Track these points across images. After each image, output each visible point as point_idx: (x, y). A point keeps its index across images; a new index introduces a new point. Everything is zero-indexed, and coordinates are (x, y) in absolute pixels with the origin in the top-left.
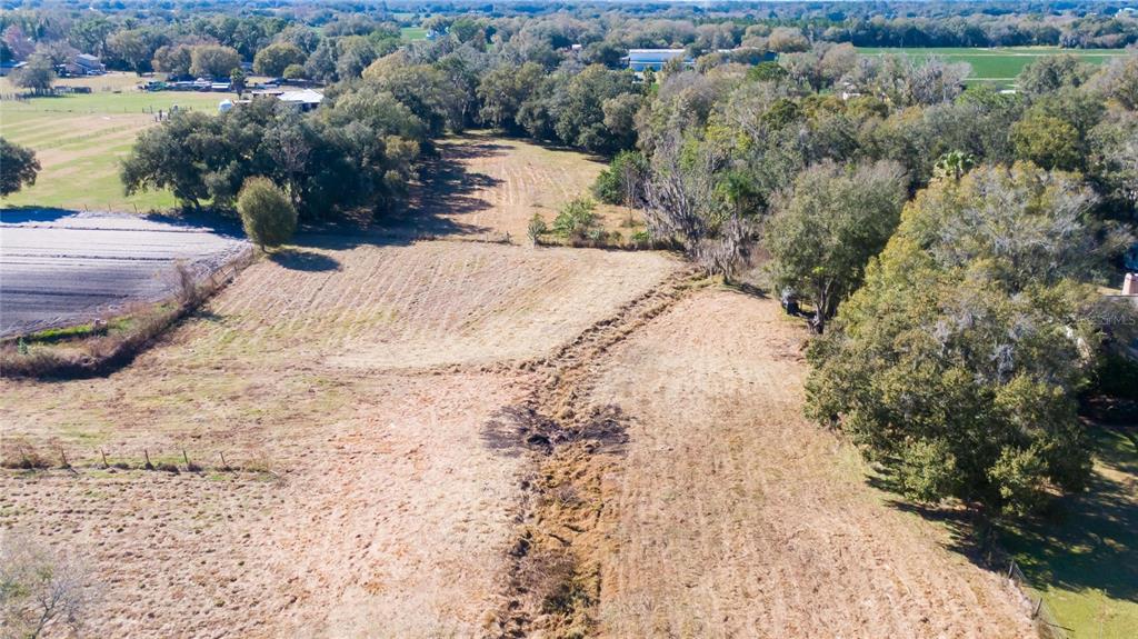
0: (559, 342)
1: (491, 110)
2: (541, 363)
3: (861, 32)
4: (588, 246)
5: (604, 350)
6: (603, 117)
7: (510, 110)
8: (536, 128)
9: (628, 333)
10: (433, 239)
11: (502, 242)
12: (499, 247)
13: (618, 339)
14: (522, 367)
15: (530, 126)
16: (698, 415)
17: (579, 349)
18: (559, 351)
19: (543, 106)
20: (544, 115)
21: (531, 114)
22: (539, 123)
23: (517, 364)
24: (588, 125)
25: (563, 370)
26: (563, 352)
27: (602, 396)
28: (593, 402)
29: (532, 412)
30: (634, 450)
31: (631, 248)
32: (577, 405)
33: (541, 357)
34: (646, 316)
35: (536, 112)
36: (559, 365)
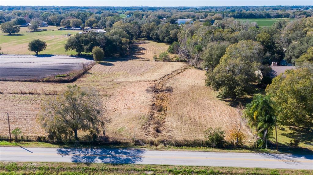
0: (160, 77)
1: (144, 34)
2: (156, 80)
3: (238, 15)
4: (166, 61)
5: (169, 79)
6: (170, 35)
7: (149, 33)
8: (155, 38)
9: (174, 76)
10: (133, 60)
11: (148, 61)
12: (147, 62)
13: (172, 77)
14: (153, 81)
15: (153, 37)
16: (187, 88)
17: (164, 78)
18: (160, 79)
19: (156, 33)
20: (156, 34)
21: (154, 34)
22: (155, 36)
23: (152, 80)
24: (167, 37)
25: (161, 81)
26: (161, 79)
27: (168, 85)
28: (166, 86)
29: (155, 88)
30: (173, 93)
31: (175, 62)
32: (163, 87)
33: (156, 79)
34: (178, 73)
35: (155, 34)
36: (160, 81)
